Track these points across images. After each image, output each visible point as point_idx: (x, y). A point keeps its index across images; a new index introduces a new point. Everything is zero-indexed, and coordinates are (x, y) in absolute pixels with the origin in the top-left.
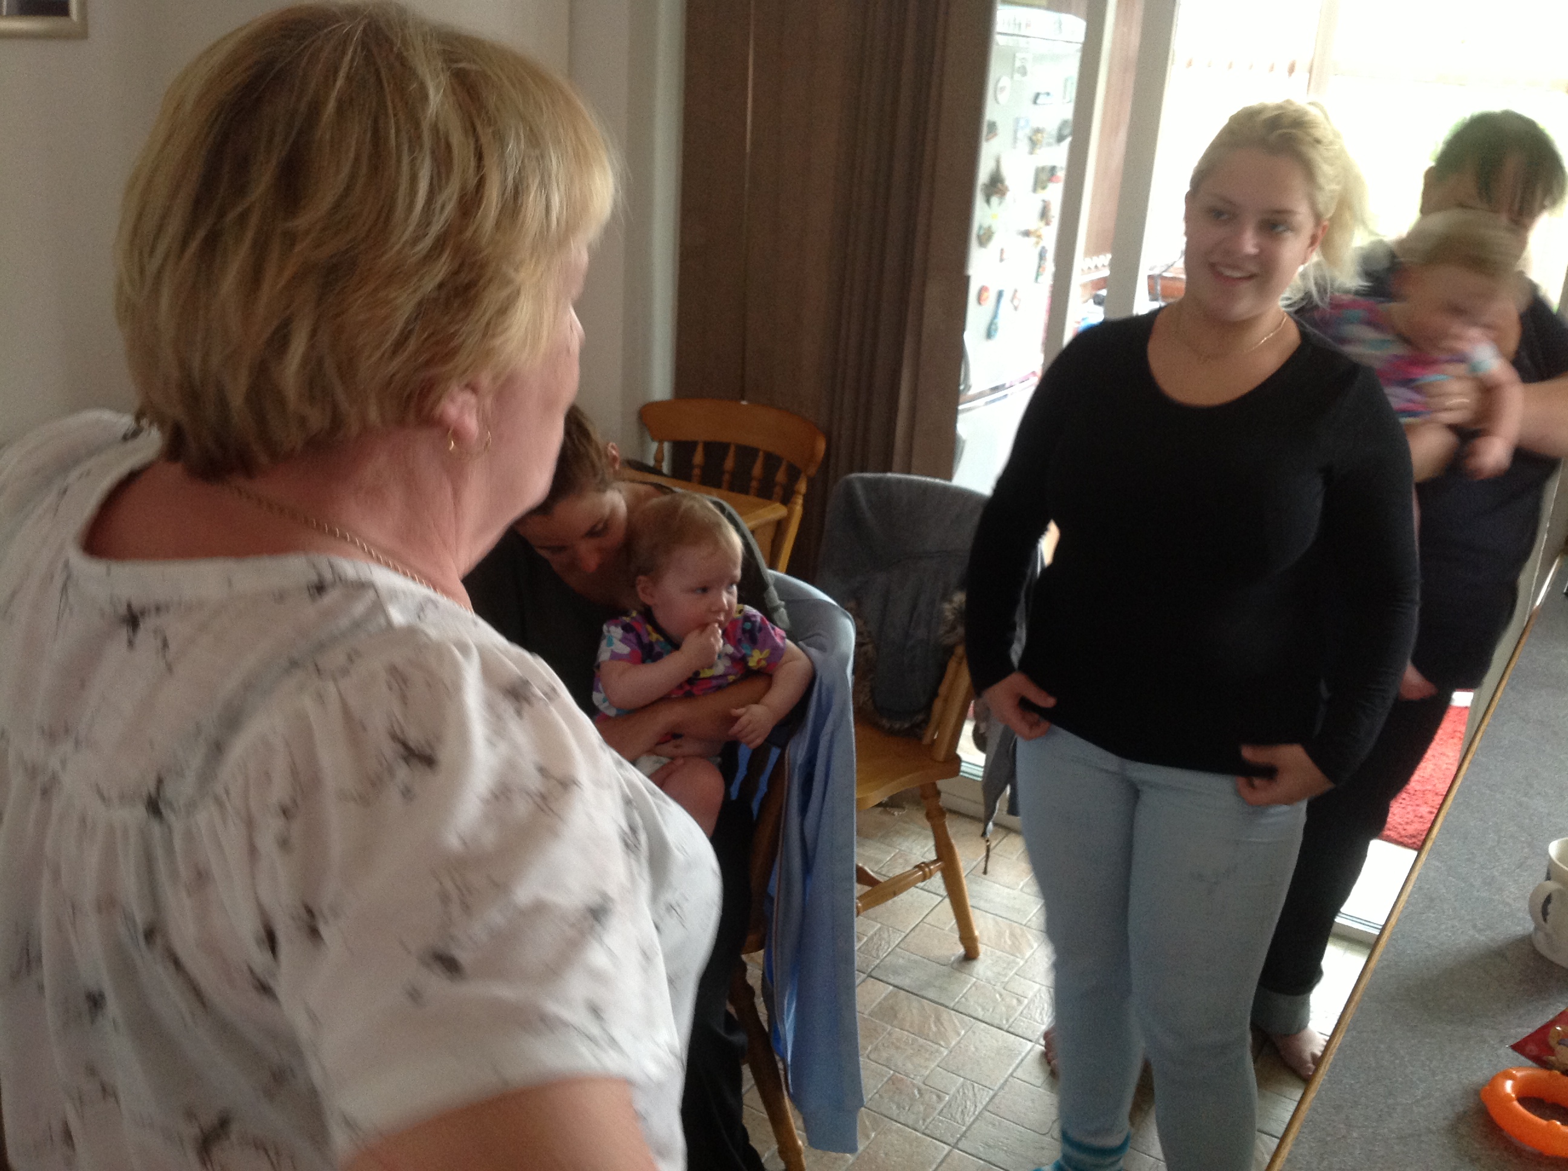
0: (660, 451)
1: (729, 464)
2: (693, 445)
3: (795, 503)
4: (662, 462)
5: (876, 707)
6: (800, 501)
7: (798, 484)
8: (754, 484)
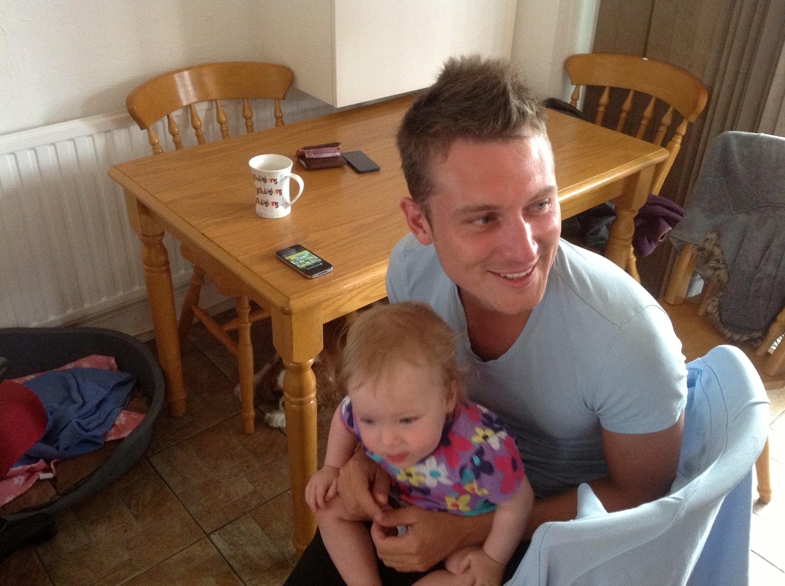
0: (577, 91)
1: (627, 105)
2: (602, 89)
3: (675, 142)
4: (577, 100)
5: (721, 320)
6: (680, 141)
7: (680, 127)
8: (644, 122)
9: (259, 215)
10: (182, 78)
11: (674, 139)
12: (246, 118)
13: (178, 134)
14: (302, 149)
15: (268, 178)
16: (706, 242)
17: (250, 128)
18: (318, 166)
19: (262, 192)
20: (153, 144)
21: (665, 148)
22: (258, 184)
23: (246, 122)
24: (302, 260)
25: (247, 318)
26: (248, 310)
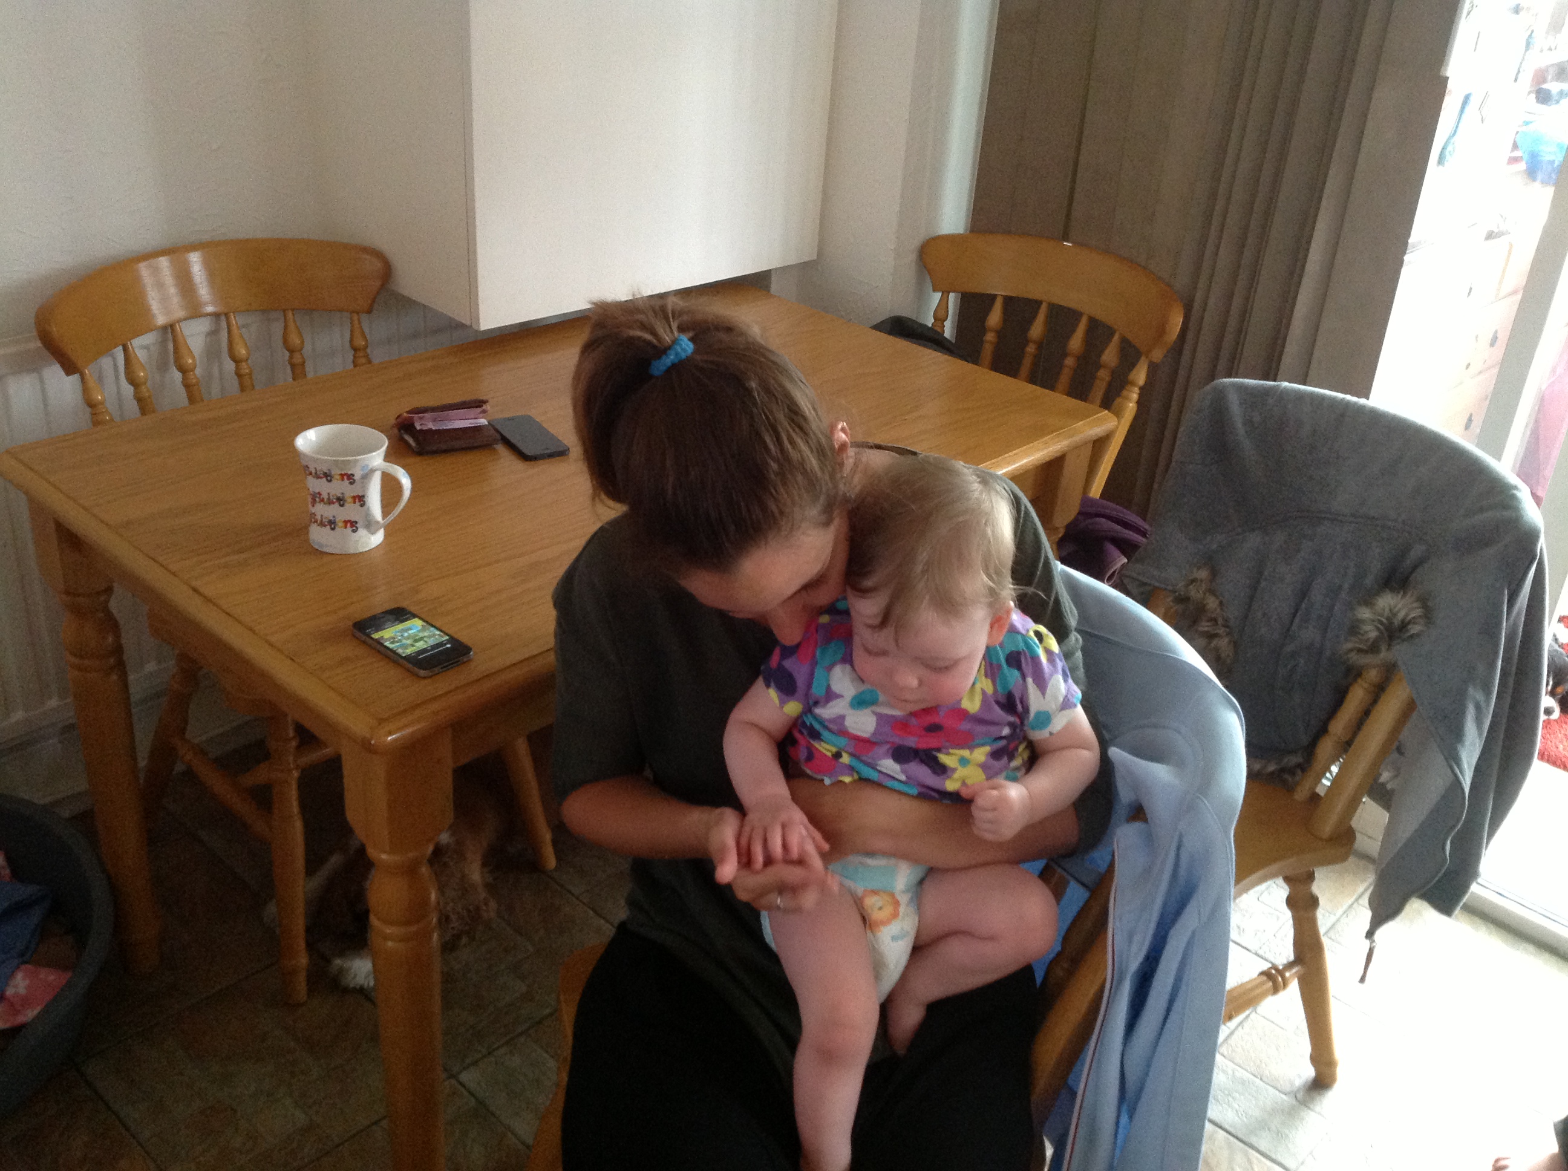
0: (943, 303)
1: (1037, 330)
2: (989, 299)
3: (1128, 399)
4: (944, 321)
6: (1135, 397)
7: (1134, 372)
8: (1069, 362)
9: (316, 547)
10: (156, 271)
11: (1125, 393)
12: (291, 351)
13: (145, 383)
14: (409, 412)
15: (336, 472)
16: (1191, 587)
17: (298, 370)
18: (444, 447)
19: (322, 500)
20: (91, 404)
21: (1109, 411)
22: (316, 485)
23: (291, 357)
24: (408, 638)
25: (291, 758)
26: (294, 744)
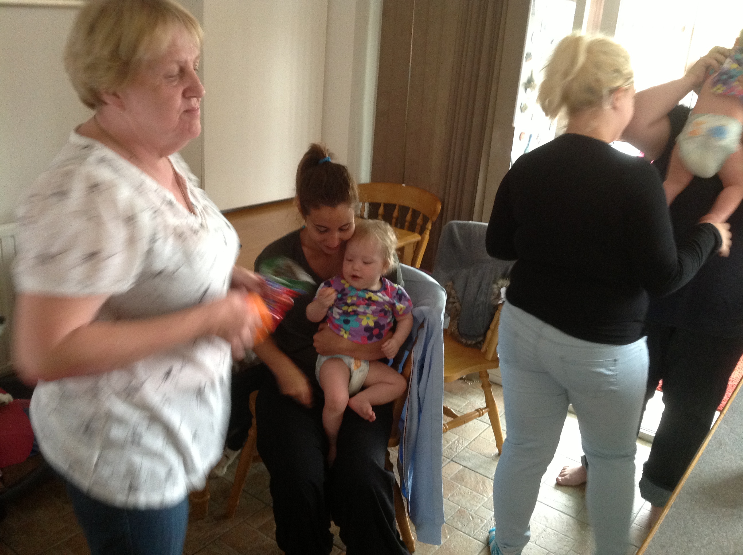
0: (363, 207)
1: (395, 214)
2: (379, 205)
4: (364, 211)
5: (460, 333)
6: (428, 233)
7: (428, 224)
8: (407, 224)
